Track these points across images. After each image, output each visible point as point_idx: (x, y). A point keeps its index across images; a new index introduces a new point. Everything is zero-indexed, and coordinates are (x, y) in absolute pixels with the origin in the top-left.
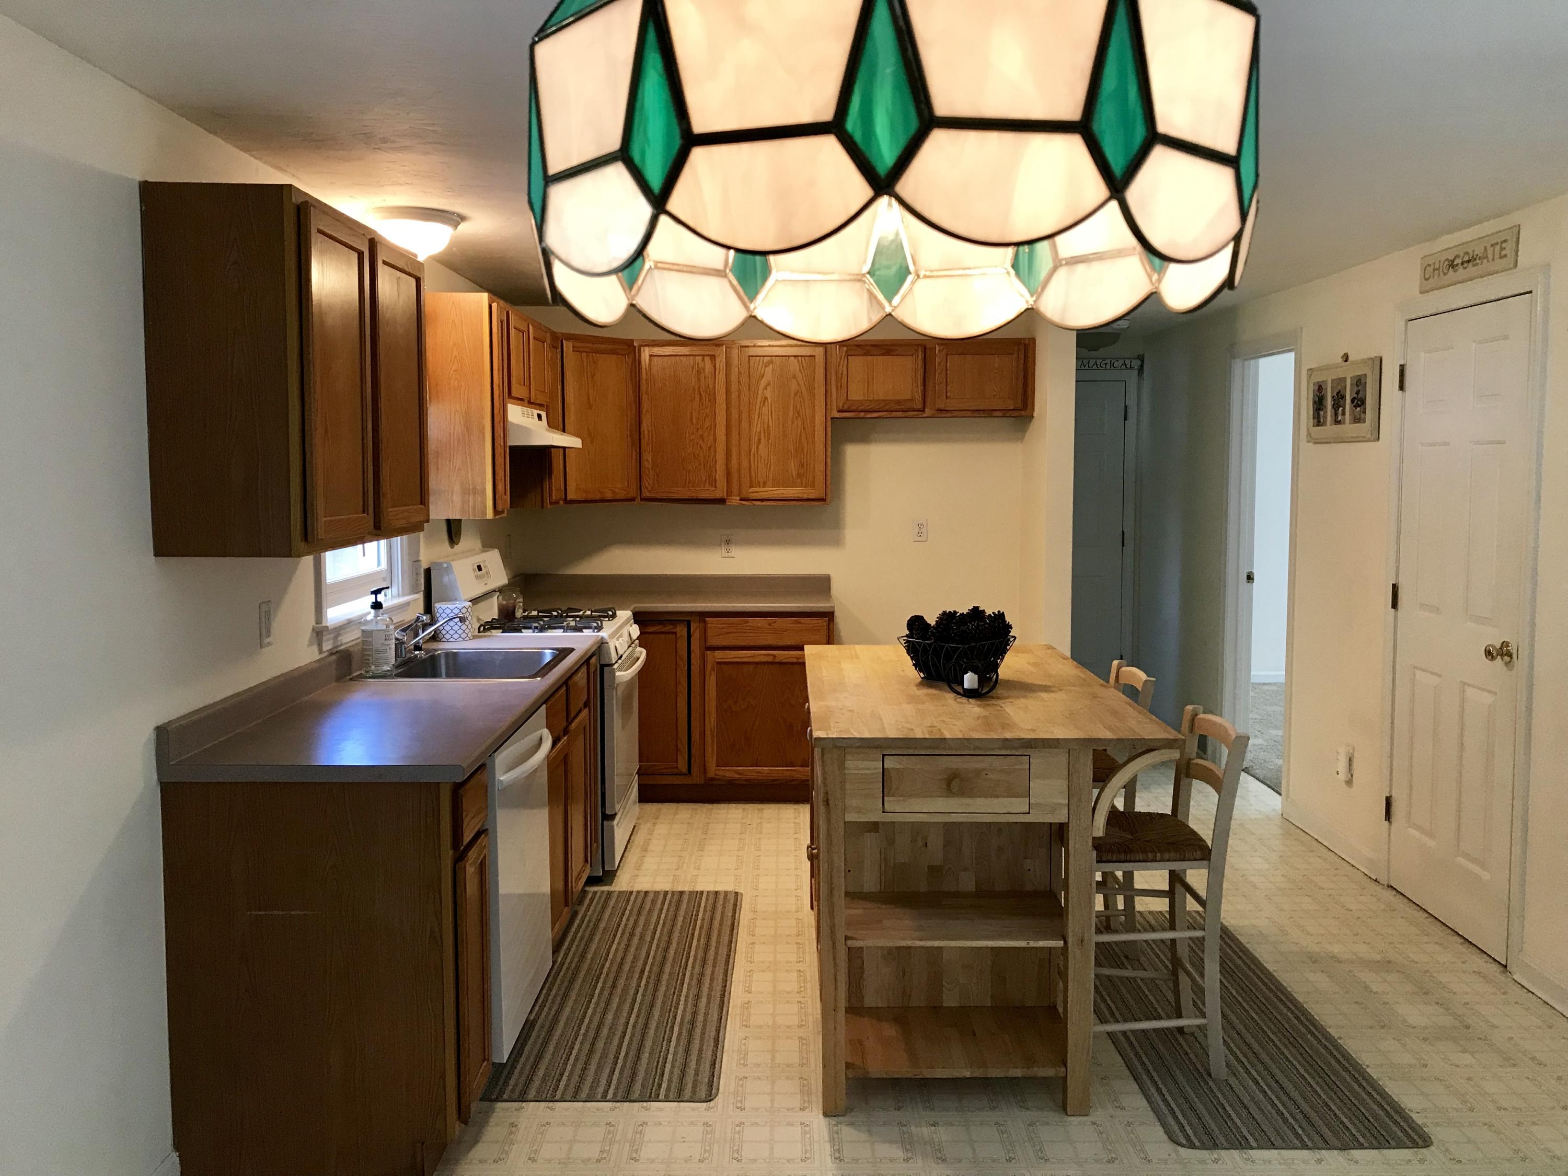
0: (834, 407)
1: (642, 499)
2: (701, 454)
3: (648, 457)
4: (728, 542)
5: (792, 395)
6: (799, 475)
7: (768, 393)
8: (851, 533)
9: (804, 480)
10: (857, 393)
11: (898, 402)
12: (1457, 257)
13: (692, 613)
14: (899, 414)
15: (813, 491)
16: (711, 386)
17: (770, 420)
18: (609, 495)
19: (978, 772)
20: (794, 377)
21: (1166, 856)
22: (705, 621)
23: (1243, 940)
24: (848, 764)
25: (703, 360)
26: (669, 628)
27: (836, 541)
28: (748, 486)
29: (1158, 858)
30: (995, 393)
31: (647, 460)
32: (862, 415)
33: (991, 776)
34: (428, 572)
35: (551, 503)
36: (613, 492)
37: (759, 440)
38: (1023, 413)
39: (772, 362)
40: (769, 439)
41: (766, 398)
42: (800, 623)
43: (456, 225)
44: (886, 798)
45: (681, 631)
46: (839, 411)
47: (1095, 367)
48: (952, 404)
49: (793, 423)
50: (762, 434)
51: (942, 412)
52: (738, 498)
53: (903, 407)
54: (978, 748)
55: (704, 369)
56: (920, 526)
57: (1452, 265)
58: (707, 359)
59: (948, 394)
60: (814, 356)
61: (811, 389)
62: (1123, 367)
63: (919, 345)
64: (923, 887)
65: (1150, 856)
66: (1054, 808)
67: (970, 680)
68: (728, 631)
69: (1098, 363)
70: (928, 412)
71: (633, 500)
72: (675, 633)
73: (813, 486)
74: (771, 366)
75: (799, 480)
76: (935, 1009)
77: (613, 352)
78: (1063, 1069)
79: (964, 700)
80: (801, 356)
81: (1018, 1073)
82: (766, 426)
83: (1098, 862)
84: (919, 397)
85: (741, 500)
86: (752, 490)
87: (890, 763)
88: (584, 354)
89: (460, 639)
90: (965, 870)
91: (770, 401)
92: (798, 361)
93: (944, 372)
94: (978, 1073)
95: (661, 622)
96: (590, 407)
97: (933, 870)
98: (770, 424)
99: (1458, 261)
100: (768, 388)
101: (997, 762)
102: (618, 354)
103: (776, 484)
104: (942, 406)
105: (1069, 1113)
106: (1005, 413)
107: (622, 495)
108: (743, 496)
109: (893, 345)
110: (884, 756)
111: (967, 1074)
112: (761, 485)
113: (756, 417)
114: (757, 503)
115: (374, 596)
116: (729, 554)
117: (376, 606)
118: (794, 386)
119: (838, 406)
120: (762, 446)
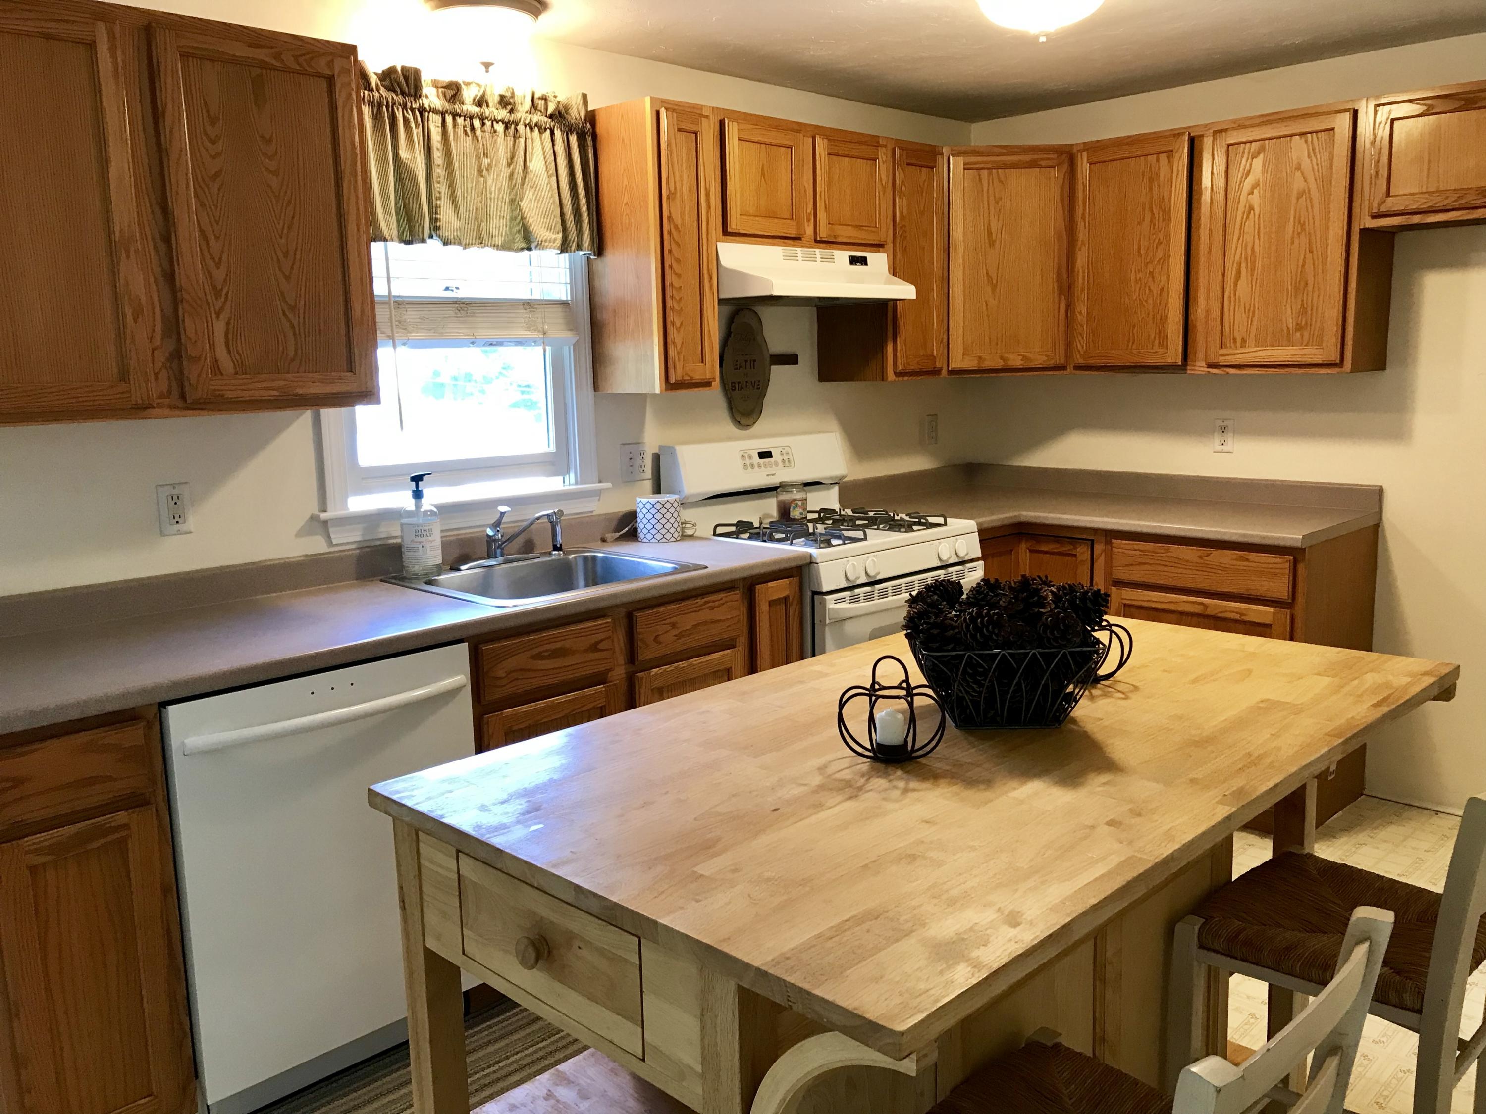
0: (1366, 211)
1: (1078, 368)
2: (1150, 301)
3: (1081, 308)
4: (1223, 430)
5: (1294, 200)
6: (1299, 328)
7: (1255, 199)
9: (1306, 334)
10: (1408, 182)
13: (1095, 531)
16: (1166, 199)
17: (1257, 241)
18: (1017, 362)
20: (1298, 168)
25: (1158, 160)
26: (1066, 548)
28: (1218, 345)
31: (1080, 313)
32: (1416, 219)
33: (586, 955)
34: (657, 458)
35: (898, 374)
36: (1025, 358)
37: (1239, 272)
39: (1263, 149)
40: (1253, 270)
41: (1251, 208)
42: (1247, 560)
45: (1083, 552)
46: (1375, 217)
49: (1292, 243)
50: (1243, 265)
52: (1204, 364)
55: (1158, 175)
58: (1163, 157)
60: (1335, 129)
61: (1326, 187)
68: (1140, 560)
71: (1062, 368)
72: (1075, 556)
73: (1320, 344)
74: (1262, 156)
75: (1298, 334)
77: (1033, 165)
80: (1311, 133)
82: (1249, 252)
85: (1210, 366)
88: (985, 173)
91: (1257, 213)
92: (1306, 141)
95: (1058, 539)
96: (992, 243)
98: (1257, 247)
100: (1256, 191)
102: (1041, 167)
103: (1261, 342)
107: (1039, 360)
108: (1212, 359)
112: (1238, 344)
113: (1236, 238)
114: (1232, 371)
115: (414, 483)
116: (1225, 448)
117: (418, 494)
118: (1298, 184)
119: (1370, 208)
120: (1243, 283)
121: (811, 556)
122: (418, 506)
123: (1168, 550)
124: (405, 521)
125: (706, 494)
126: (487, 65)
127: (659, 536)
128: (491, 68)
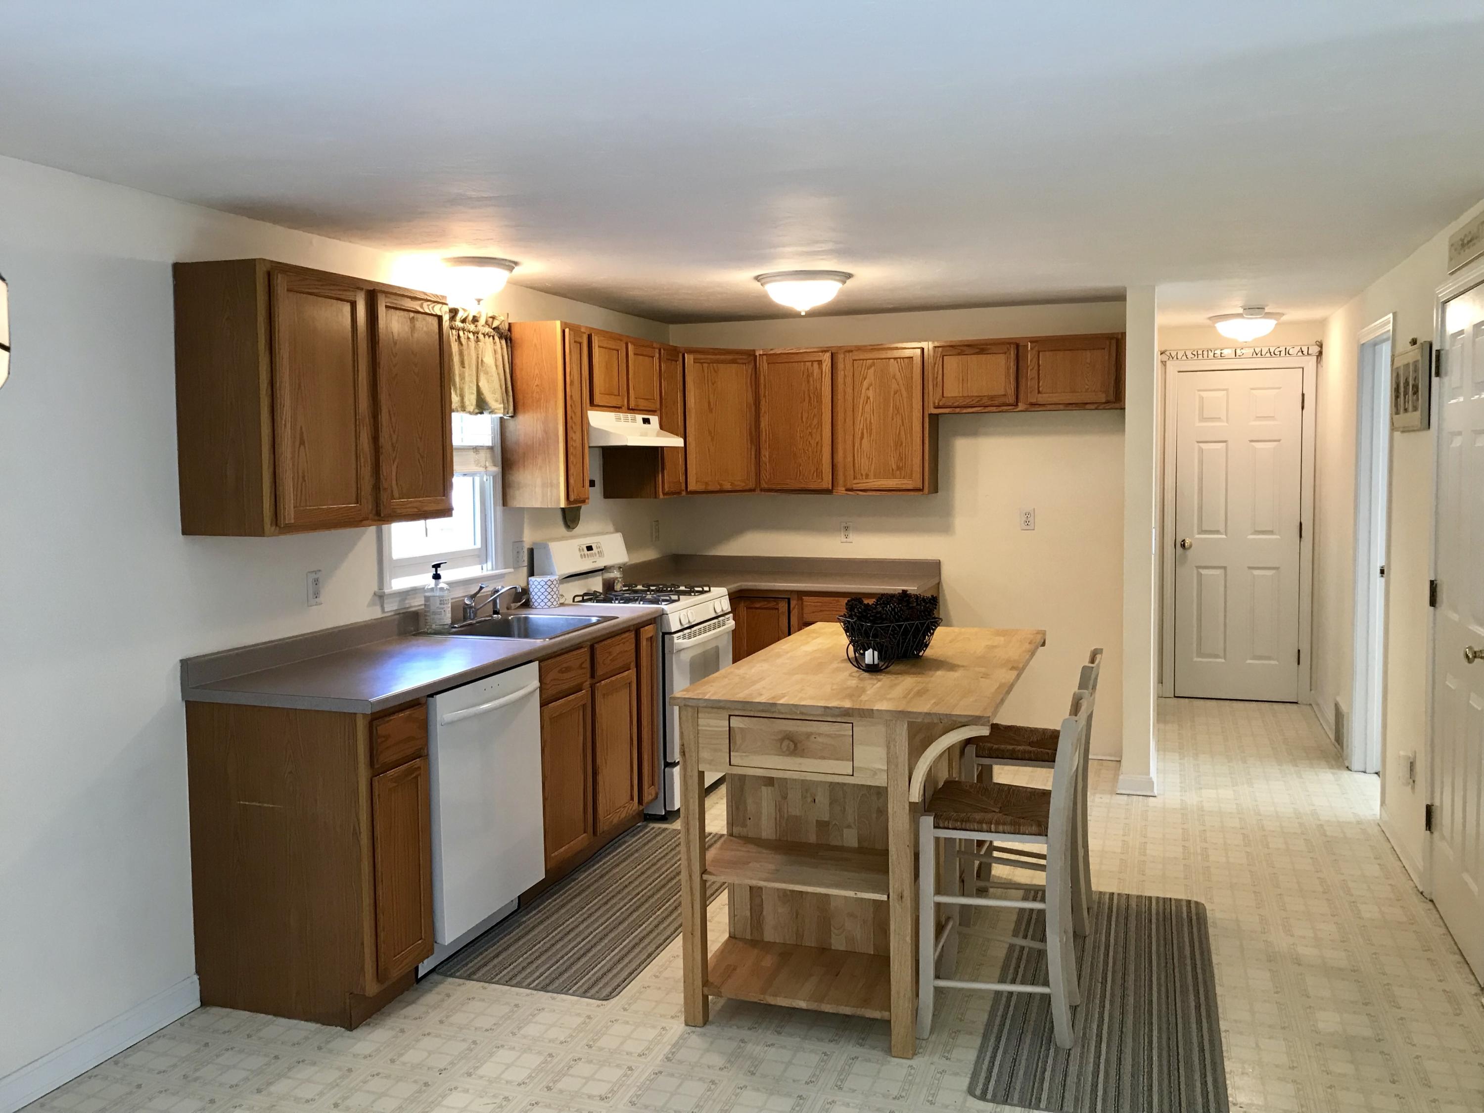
0: (931, 405)
1: (761, 490)
2: (810, 450)
3: (765, 454)
4: (847, 528)
5: (892, 393)
6: (899, 468)
7: (871, 394)
8: (960, 521)
9: (903, 473)
10: (953, 390)
11: (992, 398)
12: (1466, 236)
13: (792, 592)
14: (994, 409)
15: (910, 482)
16: (818, 388)
17: (872, 418)
18: (728, 487)
19: (809, 735)
20: (894, 377)
21: (1001, 828)
22: (802, 599)
24: (701, 721)
25: (812, 365)
26: (772, 604)
27: (946, 529)
28: (853, 477)
29: (993, 829)
30: (1087, 387)
31: (765, 456)
32: (958, 410)
33: (820, 739)
34: (531, 552)
35: (664, 494)
36: (732, 484)
37: (862, 434)
38: (1117, 405)
39: (873, 364)
40: (871, 433)
41: (868, 398)
43: (511, 269)
44: (732, 754)
45: (783, 606)
46: (935, 408)
47: (1268, 355)
48: (1041, 399)
49: (893, 419)
50: (865, 431)
51: (1034, 406)
52: (844, 489)
53: (996, 402)
55: (812, 373)
56: (1027, 514)
57: (1463, 245)
58: (816, 365)
59: (1040, 389)
60: (912, 357)
61: (909, 388)
62: (1300, 354)
63: (1010, 344)
65: (985, 826)
66: (875, 772)
67: (870, 656)
68: (822, 609)
69: (1272, 351)
70: (1021, 406)
71: (754, 490)
72: (778, 609)
73: (910, 477)
74: (873, 368)
75: (898, 472)
76: (823, 950)
77: (734, 361)
78: (887, 1013)
80: (900, 358)
81: (847, 1010)
82: (868, 422)
83: (935, 827)
84: (1011, 391)
85: (847, 490)
86: (855, 481)
87: (736, 722)
88: (705, 365)
89: (546, 607)
91: (872, 401)
92: (897, 363)
93: (1036, 368)
94: (813, 1006)
95: (765, 599)
96: (711, 410)
98: (872, 421)
99: (1466, 241)
100: (871, 388)
101: (825, 728)
102: (737, 363)
103: (877, 476)
104: (1034, 401)
105: (893, 1054)
106: (1098, 406)
107: (740, 485)
108: (849, 486)
109: (987, 345)
110: (730, 716)
111: (803, 1005)
112: (864, 477)
113: (860, 414)
114: (861, 493)
115: (434, 569)
116: (848, 540)
117: (437, 577)
118: (894, 386)
119: (934, 403)
120: (865, 441)
121: (663, 610)
122: (436, 585)
123: (838, 601)
124: (427, 594)
125: (564, 575)
126: (479, 301)
127: (549, 604)
128: (481, 302)
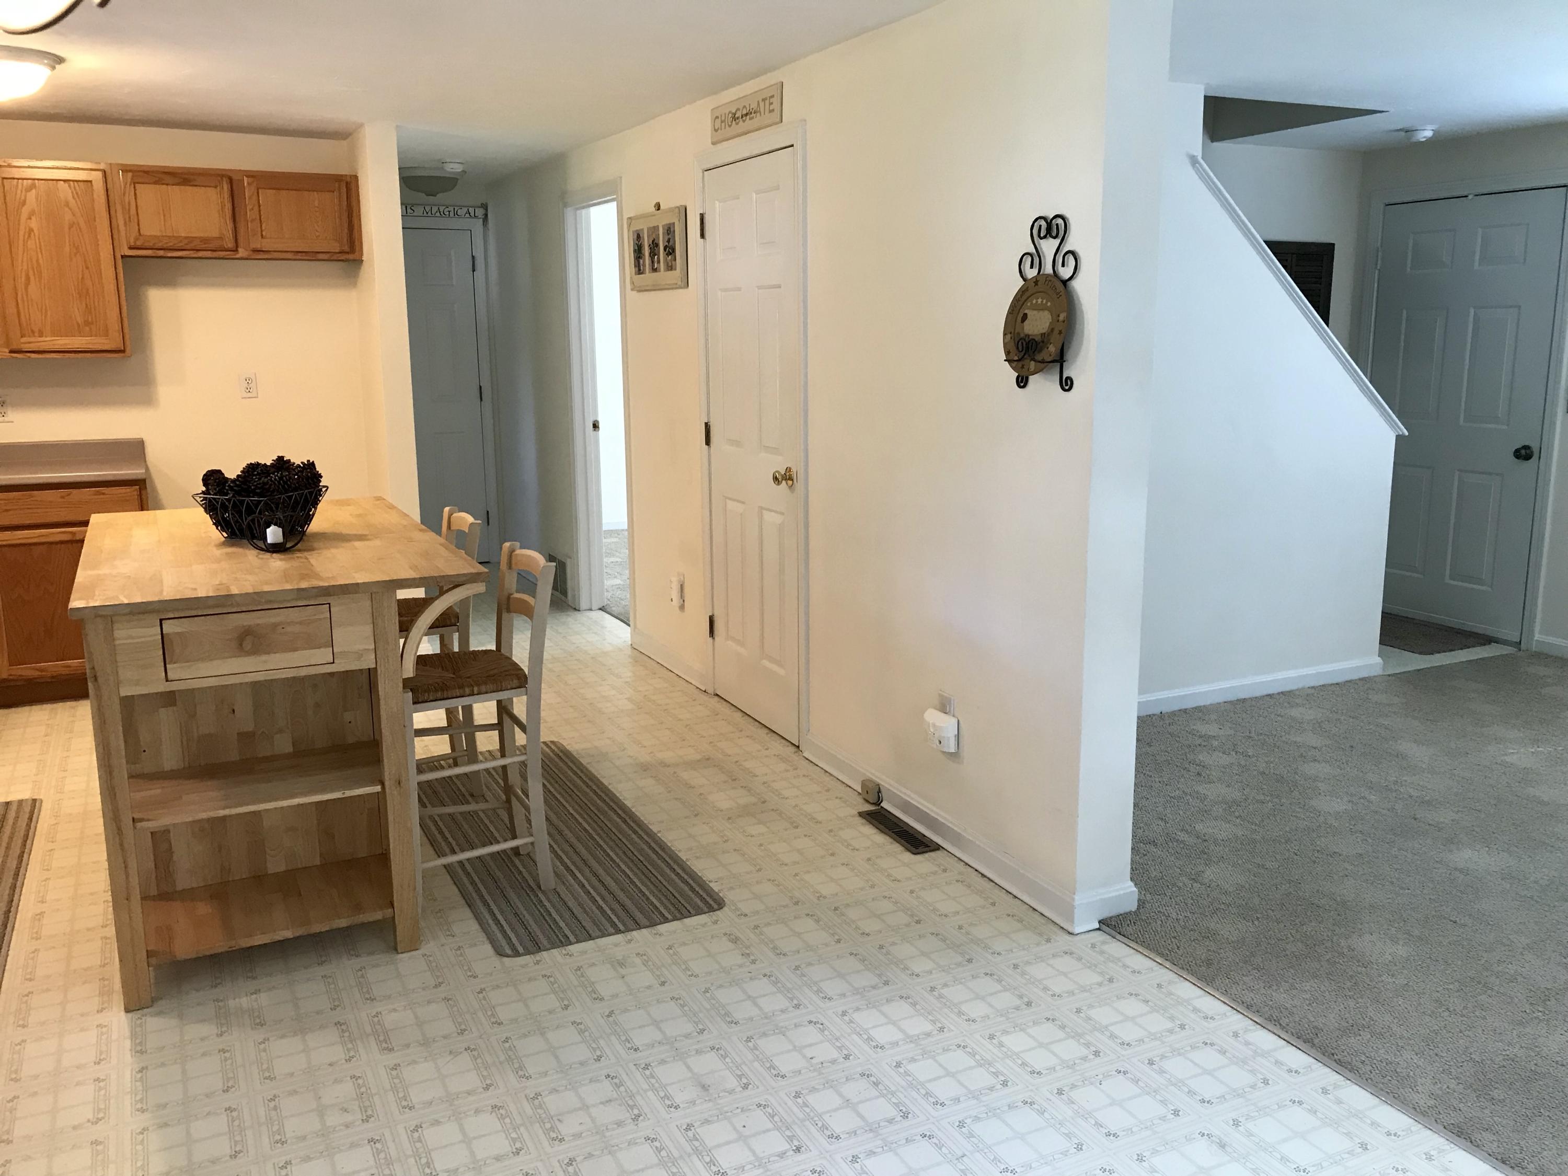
0: (124, 243)
4: (2, 404)
5: (66, 229)
6: (87, 323)
7: (34, 224)
8: (165, 391)
9: (94, 329)
10: (152, 228)
11: (205, 240)
12: (737, 110)
14: (209, 254)
15: (105, 341)
17: (40, 256)
19: (275, 626)
20: (67, 204)
21: (483, 688)
23: (584, 761)
24: (118, 633)
27: (147, 400)
28: (19, 334)
29: (476, 692)
30: (317, 234)
32: (161, 253)
33: (289, 629)
37: (28, 279)
38: (351, 257)
39: (33, 187)
40: (40, 277)
41: (31, 230)
42: (104, 494)
44: (168, 666)
46: (131, 248)
47: (438, 214)
48: (266, 245)
49: (71, 260)
50: (31, 273)
51: (258, 253)
52: (7, 350)
53: (211, 245)
54: (270, 602)
56: (248, 380)
57: (735, 118)
59: (264, 233)
60: (91, 182)
61: (91, 221)
62: (467, 215)
63: (222, 176)
64: (234, 756)
65: (467, 691)
66: (359, 655)
67: (273, 534)
69: (441, 210)
70: (242, 253)
73: (106, 334)
74: (34, 191)
75: (87, 328)
76: (259, 879)
78: (390, 910)
79: (268, 555)
80: (73, 181)
81: (343, 923)
82: (34, 262)
83: (414, 703)
84: (229, 235)
85: (11, 352)
86: (24, 340)
87: (168, 627)
90: (281, 731)
91: (37, 234)
92: (70, 186)
93: (256, 208)
94: (300, 932)
97: (246, 738)
98: (41, 261)
99: (739, 114)
100: (33, 218)
101: (293, 615)
103: (56, 333)
104: (258, 246)
105: (399, 951)
106: (332, 257)
108: (13, 346)
109: (193, 174)
110: (161, 620)
111: (288, 934)
112: (36, 334)
113: (20, 252)
114: (33, 355)
116: (6, 419)
118: (68, 217)
119: (128, 242)
120: (33, 288)
